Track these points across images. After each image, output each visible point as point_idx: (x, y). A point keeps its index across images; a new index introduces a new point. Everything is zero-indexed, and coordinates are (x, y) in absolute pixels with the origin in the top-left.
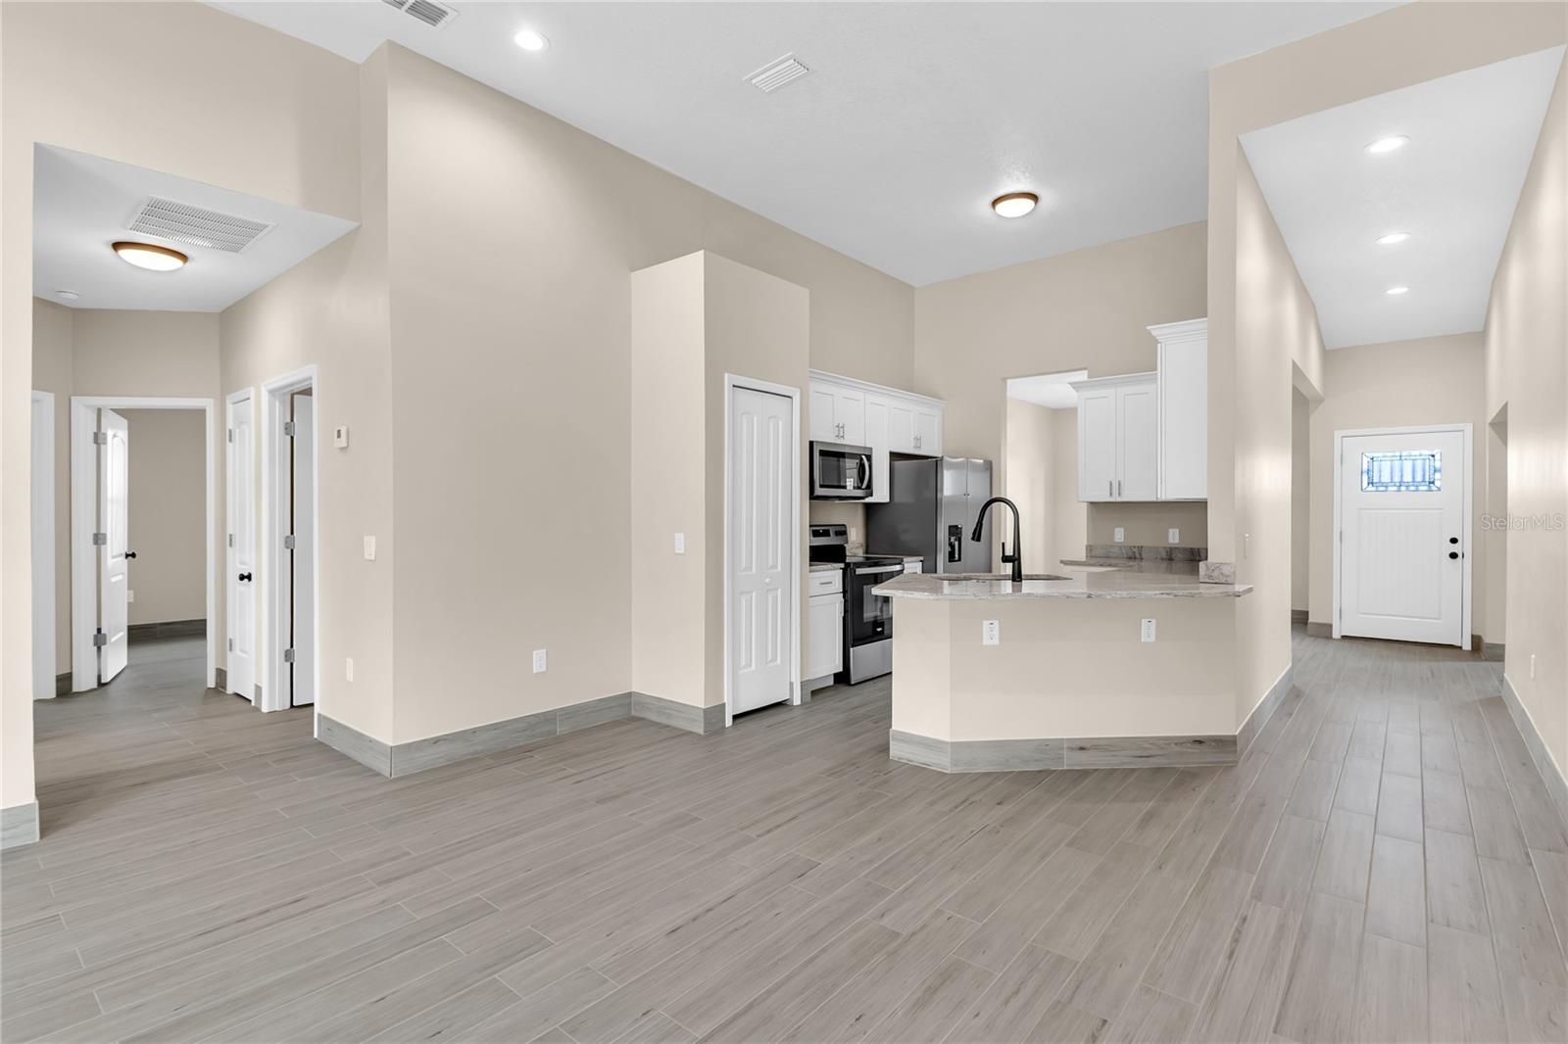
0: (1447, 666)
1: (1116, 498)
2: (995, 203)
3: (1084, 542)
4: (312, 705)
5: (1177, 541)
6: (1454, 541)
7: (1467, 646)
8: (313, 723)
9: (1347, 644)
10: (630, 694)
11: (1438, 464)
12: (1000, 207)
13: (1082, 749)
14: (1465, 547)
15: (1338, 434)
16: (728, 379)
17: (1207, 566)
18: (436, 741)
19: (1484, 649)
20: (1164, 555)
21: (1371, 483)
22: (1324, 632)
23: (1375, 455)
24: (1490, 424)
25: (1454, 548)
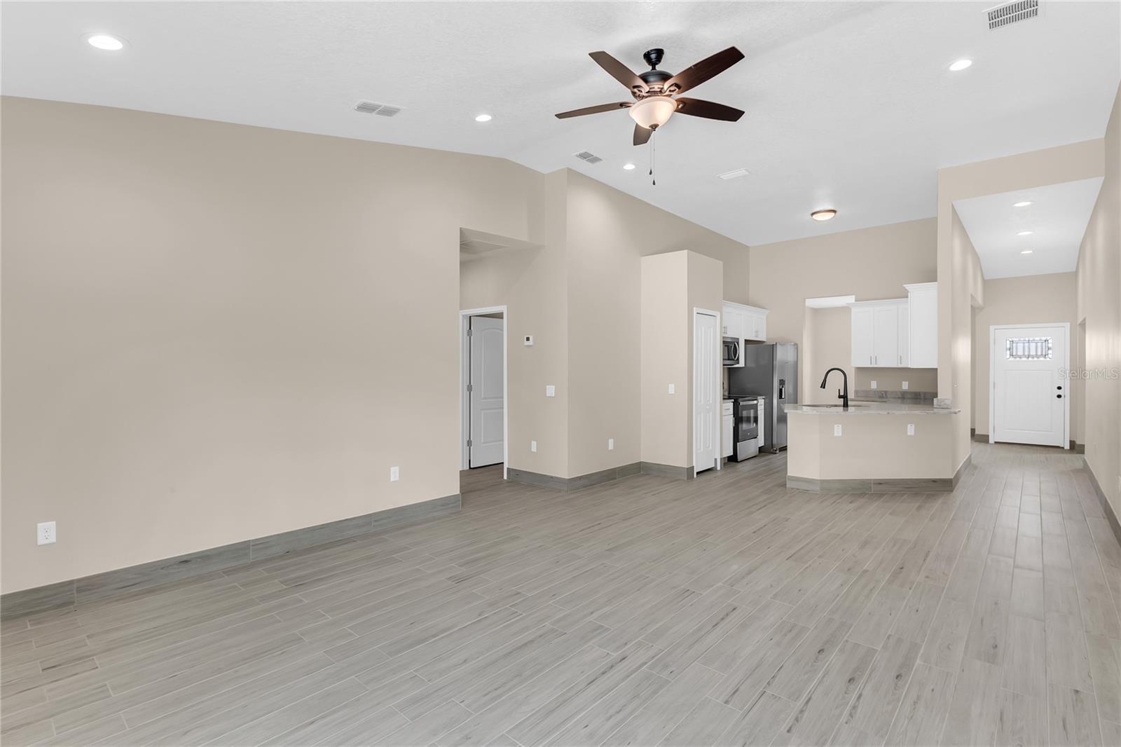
0: (1055, 456)
1: (874, 365)
2: (813, 214)
3: (854, 389)
4: (503, 463)
5: (907, 388)
6: (1059, 388)
7: (1067, 447)
8: (503, 472)
9: (997, 445)
10: (640, 462)
11: (1050, 345)
12: (814, 216)
13: (880, 484)
14: (1066, 392)
15: (992, 328)
16: (695, 310)
17: (938, 400)
18: (580, 478)
19: (1076, 447)
20: (900, 396)
21: (1012, 355)
22: (984, 439)
23: (1014, 339)
24: (1079, 324)
25: (1060, 392)
